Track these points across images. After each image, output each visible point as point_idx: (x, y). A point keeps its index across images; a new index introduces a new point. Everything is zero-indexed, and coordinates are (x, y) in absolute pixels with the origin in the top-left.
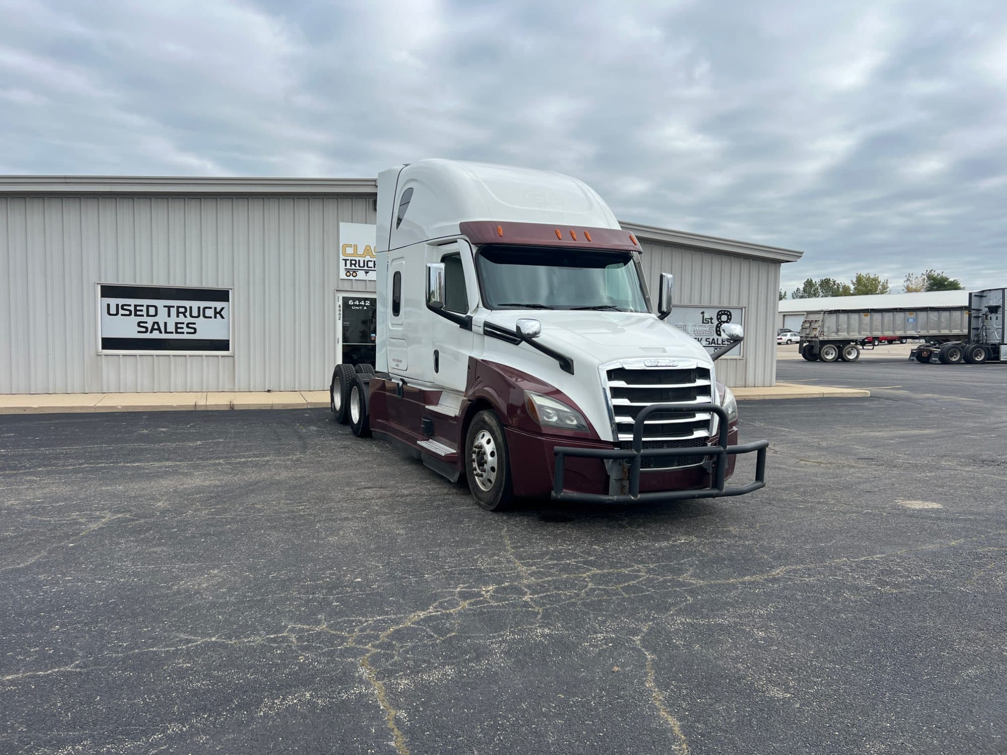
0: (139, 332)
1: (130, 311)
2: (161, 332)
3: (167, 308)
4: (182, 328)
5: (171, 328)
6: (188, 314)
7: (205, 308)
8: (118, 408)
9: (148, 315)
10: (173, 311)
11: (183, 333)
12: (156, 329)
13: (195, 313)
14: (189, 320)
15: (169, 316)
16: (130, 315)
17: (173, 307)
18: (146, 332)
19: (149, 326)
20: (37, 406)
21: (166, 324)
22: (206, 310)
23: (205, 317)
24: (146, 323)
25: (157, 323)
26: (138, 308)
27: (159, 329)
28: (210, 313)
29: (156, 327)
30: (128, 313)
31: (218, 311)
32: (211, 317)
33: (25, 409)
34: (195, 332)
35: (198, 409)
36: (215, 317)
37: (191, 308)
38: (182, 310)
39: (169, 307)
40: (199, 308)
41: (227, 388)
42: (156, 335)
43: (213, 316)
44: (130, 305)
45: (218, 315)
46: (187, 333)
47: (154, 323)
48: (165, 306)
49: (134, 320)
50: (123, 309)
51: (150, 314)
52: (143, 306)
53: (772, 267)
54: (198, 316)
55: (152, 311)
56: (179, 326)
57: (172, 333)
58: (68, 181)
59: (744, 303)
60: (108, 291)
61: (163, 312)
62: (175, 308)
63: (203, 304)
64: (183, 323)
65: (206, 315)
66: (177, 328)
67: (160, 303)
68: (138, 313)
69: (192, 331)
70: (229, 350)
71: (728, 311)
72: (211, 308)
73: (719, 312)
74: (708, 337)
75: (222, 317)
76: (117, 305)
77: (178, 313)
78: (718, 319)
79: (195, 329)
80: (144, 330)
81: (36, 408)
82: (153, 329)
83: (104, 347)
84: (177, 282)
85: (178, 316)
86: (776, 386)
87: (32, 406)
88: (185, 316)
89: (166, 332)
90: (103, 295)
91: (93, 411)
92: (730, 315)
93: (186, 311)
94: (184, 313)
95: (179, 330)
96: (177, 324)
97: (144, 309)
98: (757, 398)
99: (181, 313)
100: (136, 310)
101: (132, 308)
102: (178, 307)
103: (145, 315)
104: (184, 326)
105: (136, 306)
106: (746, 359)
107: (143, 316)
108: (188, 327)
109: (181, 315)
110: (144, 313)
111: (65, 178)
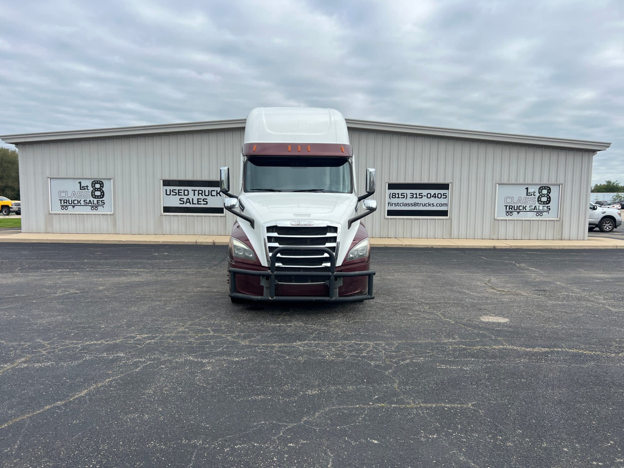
0: (180, 204)
1: (176, 193)
2: (190, 204)
3: (193, 191)
4: (201, 201)
5: (195, 202)
6: (203, 194)
7: (212, 191)
8: (160, 243)
9: (184, 195)
10: (196, 192)
11: (201, 204)
12: (188, 202)
13: (207, 194)
14: (204, 197)
15: (194, 195)
16: (176, 195)
17: (196, 190)
18: (184, 203)
19: (185, 200)
20: (125, 240)
21: (193, 199)
22: (213, 192)
23: (212, 195)
24: (183, 199)
25: (189, 199)
26: (180, 191)
27: (190, 202)
28: (214, 193)
29: (188, 201)
30: (175, 194)
31: (218, 192)
32: (215, 196)
33: (120, 241)
34: (207, 204)
35: (197, 244)
36: (217, 196)
37: (205, 191)
38: (200, 192)
39: (194, 191)
40: (209, 191)
41: (222, 233)
42: (188, 205)
43: (216, 195)
44: (176, 190)
45: (218, 194)
46: (203, 204)
47: (187, 199)
48: (192, 190)
49: (178, 197)
50: (173, 192)
51: (185, 194)
52: (182, 190)
53: (586, 156)
54: (209, 195)
55: (186, 193)
56: (199, 200)
57: (196, 204)
58: (146, 128)
59: (561, 181)
60: (167, 183)
61: (191, 193)
62: (197, 191)
63: (211, 189)
64: (201, 199)
65: (213, 195)
66: (198, 201)
67: (190, 189)
68: (180, 194)
69: (206, 203)
70: (223, 213)
71: (548, 187)
72: (214, 191)
73: (540, 188)
74: (531, 205)
75: (220, 196)
76: (170, 190)
77: (199, 193)
78: (539, 193)
79: (207, 202)
80: (182, 202)
81: (124, 241)
82: (187, 202)
83: (164, 212)
84: (198, 178)
85: (198, 195)
86: (588, 240)
87: (123, 240)
88: (202, 195)
89: (193, 204)
90: (164, 185)
91: (149, 243)
92: (550, 189)
93: (202, 193)
94: (201, 194)
95: (199, 203)
96: (198, 199)
97: (183, 191)
98: (557, 248)
99: (200, 193)
100: (179, 193)
101: (177, 191)
102: (199, 191)
103: (183, 195)
104: (202, 200)
105: (179, 190)
106: (563, 221)
107: (182, 195)
108: (203, 201)
109: (200, 195)
110: (183, 194)
111: (145, 127)
